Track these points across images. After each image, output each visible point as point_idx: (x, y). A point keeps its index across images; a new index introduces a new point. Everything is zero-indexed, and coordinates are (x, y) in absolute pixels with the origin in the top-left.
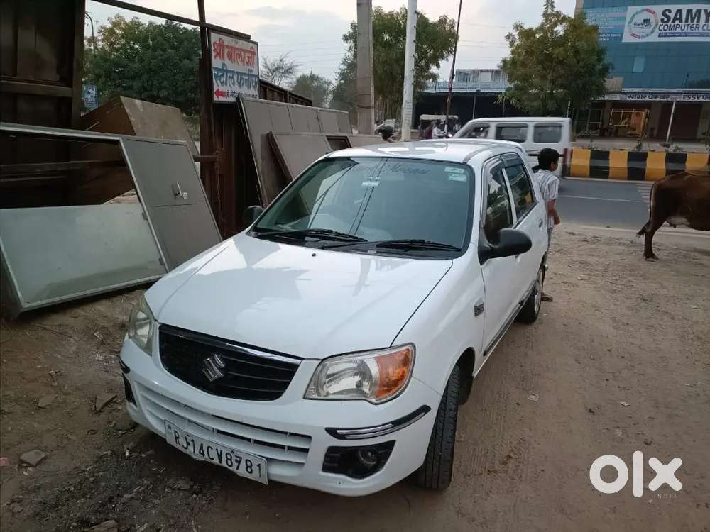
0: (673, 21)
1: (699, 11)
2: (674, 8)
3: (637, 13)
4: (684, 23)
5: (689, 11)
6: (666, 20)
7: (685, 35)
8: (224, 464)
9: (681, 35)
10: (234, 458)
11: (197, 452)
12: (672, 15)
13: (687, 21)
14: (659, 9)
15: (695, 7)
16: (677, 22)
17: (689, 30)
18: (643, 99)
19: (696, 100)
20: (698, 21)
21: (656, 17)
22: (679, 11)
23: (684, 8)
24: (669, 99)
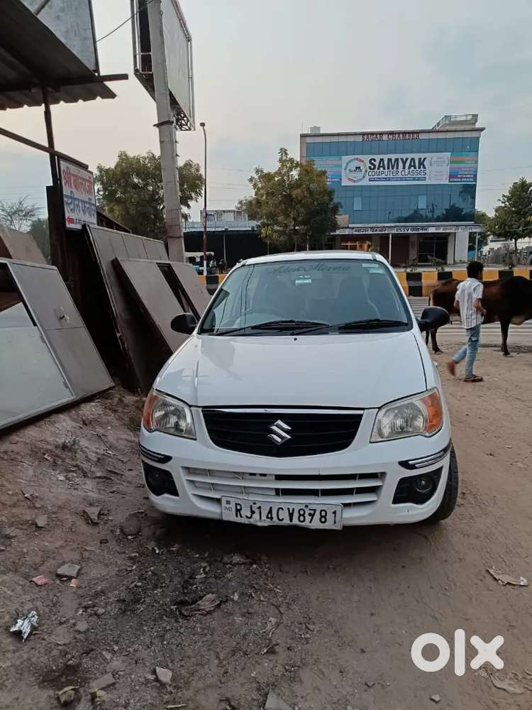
0: (378, 169)
1: (397, 160)
2: (378, 158)
3: (350, 162)
4: (386, 170)
5: (390, 160)
6: (372, 167)
7: (389, 179)
8: (295, 521)
9: (385, 179)
11: (264, 517)
12: (377, 163)
13: (388, 168)
14: (367, 158)
15: (393, 157)
16: (381, 169)
17: (391, 176)
18: (366, 233)
19: (406, 232)
20: (397, 168)
21: (365, 165)
22: (382, 160)
23: (386, 157)
24: (386, 232)
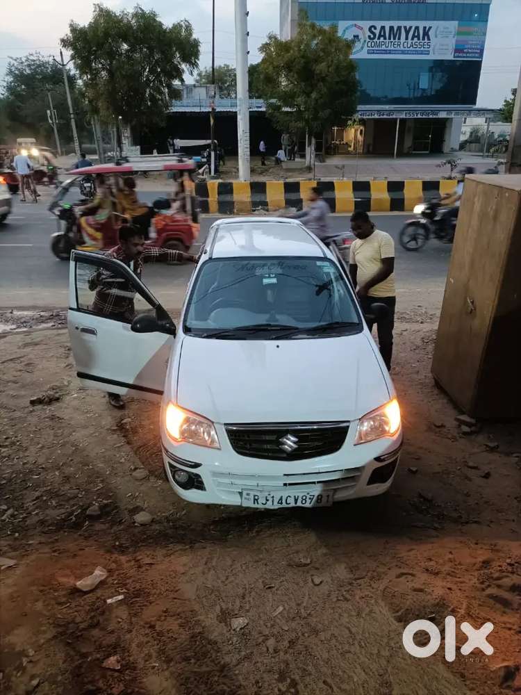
0: (379, 39)
1: (399, 28)
2: (379, 24)
3: (347, 28)
4: (387, 41)
5: (391, 28)
6: (372, 36)
7: (390, 52)
9: (386, 52)
10: (308, 496)
11: (275, 503)
12: (377, 32)
13: (390, 39)
14: (366, 24)
15: (395, 24)
16: (382, 39)
17: (392, 48)
18: (373, 117)
19: (415, 117)
20: (399, 39)
21: (364, 34)
22: (383, 28)
23: (387, 24)
24: (394, 117)
